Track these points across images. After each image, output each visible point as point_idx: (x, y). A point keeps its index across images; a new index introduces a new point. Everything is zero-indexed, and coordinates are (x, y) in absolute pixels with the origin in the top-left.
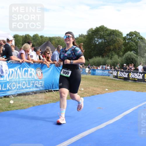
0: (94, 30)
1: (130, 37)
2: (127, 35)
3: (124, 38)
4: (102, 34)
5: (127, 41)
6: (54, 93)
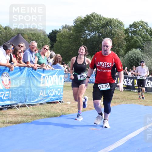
0: (84, 20)
1: (135, 30)
2: (131, 26)
3: (125, 30)
4: (95, 25)
5: (130, 35)
6: (27, 108)
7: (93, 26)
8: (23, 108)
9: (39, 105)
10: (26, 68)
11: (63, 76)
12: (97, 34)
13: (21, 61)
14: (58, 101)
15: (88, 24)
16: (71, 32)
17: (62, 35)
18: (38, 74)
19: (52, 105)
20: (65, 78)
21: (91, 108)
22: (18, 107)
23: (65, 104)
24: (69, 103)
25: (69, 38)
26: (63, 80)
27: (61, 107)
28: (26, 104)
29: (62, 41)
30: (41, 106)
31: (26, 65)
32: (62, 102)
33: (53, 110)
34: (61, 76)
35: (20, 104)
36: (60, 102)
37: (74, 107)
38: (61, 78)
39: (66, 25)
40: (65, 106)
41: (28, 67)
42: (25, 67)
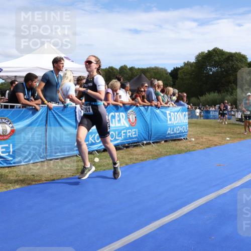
3: (249, 64)
6: (152, 146)
7: (215, 61)
8: (148, 146)
9: (163, 142)
10: (150, 107)
11: (187, 113)
12: (220, 70)
13: (145, 100)
14: (182, 138)
15: (209, 59)
16: (193, 68)
17: (183, 72)
18: (162, 112)
19: (176, 142)
20: (189, 114)
21: (216, 144)
22: (143, 144)
23: (190, 141)
24: (193, 139)
25: (191, 75)
26: (187, 117)
27: (185, 144)
28: (151, 142)
29: (184, 77)
30: (166, 144)
31: (149, 104)
32: (186, 138)
33: (178, 147)
34: (184, 113)
35: (145, 142)
36: (184, 139)
37: (199, 143)
38: (185, 115)
39: (188, 62)
40: (189, 143)
41: (151, 106)
42: (148, 106)
